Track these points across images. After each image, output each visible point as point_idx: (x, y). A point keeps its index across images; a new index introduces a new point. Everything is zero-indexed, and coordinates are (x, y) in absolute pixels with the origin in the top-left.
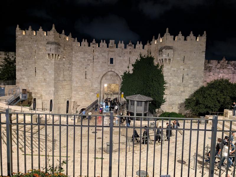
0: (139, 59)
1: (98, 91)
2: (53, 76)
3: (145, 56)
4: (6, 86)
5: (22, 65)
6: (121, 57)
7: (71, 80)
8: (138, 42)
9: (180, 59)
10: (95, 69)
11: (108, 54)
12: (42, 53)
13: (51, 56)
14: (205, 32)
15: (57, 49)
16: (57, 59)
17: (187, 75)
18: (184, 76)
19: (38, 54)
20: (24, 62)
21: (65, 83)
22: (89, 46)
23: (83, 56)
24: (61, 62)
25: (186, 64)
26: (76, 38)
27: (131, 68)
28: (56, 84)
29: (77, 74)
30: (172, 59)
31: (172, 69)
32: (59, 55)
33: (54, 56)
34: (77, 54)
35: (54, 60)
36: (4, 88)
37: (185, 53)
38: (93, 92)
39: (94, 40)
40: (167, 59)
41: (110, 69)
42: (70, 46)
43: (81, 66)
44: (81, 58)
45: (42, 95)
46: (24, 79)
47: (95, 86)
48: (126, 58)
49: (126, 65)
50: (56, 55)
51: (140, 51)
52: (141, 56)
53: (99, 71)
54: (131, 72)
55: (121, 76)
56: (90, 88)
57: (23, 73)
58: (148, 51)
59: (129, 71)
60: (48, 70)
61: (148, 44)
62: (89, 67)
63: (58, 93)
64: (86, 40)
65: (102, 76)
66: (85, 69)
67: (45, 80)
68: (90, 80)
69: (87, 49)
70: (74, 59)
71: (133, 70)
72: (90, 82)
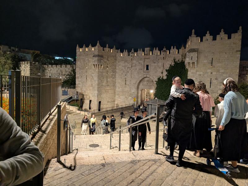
0: (173, 64)
1: (135, 95)
2: (97, 82)
3: (179, 61)
4: (69, 89)
5: (79, 74)
6: (155, 63)
7: (114, 86)
8: (172, 47)
9: (207, 62)
10: (133, 75)
11: (144, 62)
12: (91, 64)
13: (95, 66)
14: (240, 28)
15: (99, 61)
16: (101, 68)
17: (216, 79)
18: (212, 81)
19: (88, 65)
20: (80, 72)
21: (108, 88)
22: (129, 55)
23: (124, 65)
24: (104, 71)
25: (214, 67)
26: (119, 50)
27: (165, 73)
28: (99, 89)
29: (119, 80)
30: (196, 63)
31: (198, 73)
32: (101, 65)
33: (97, 66)
34: (120, 63)
35: (97, 69)
36: (67, 90)
37: (212, 54)
38: (131, 96)
39: (133, 49)
40: (191, 63)
41: (145, 75)
42: (113, 57)
43: (122, 74)
44: (123, 66)
45: (90, 97)
46: (80, 84)
47: (133, 91)
48: (160, 64)
49: (160, 70)
50: (99, 65)
51: (173, 56)
52: (175, 61)
53: (136, 77)
54: (165, 78)
55: (156, 81)
56: (128, 92)
57: (80, 80)
58: (182, 56)
59: (163, 77)
60: (94, 77)
61: (183, 48)
62: (128, 74)
63: (101, 96)
64: (127, 50)
65: (139, 81)
66: (125, 76)
67: (92, 85)
68: (129, 86)
69: (127, 58)
70: (117, 68)
71: (167, 75)
72: (128, 87)
